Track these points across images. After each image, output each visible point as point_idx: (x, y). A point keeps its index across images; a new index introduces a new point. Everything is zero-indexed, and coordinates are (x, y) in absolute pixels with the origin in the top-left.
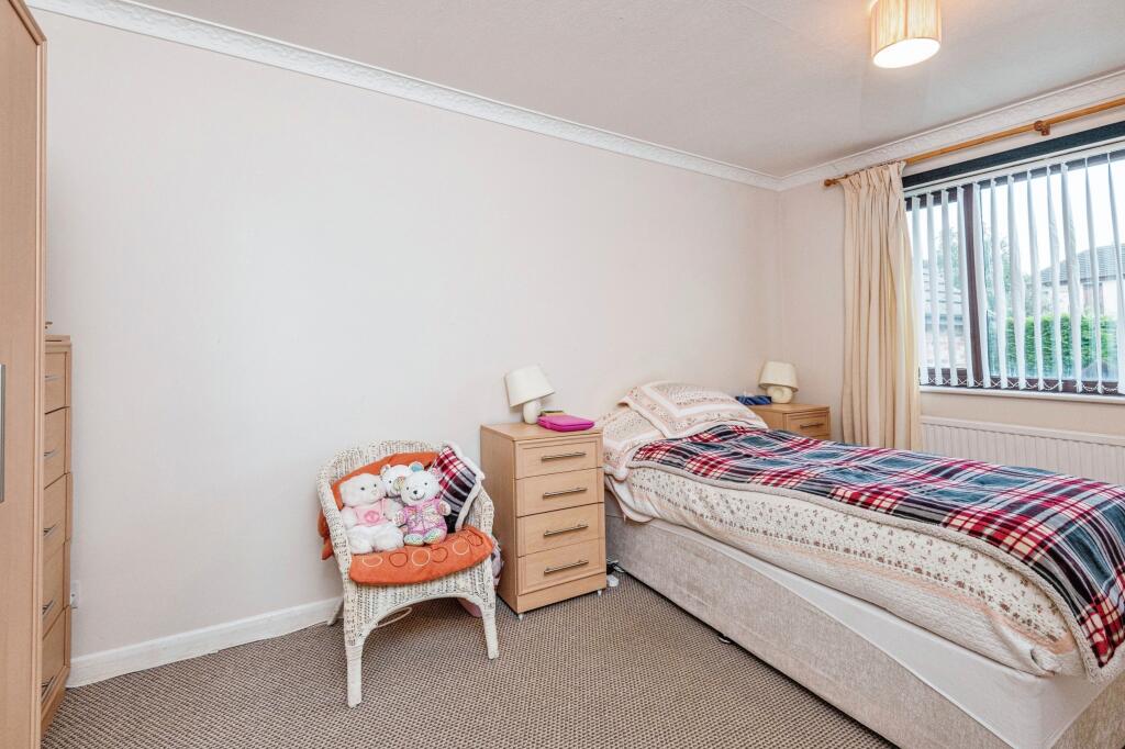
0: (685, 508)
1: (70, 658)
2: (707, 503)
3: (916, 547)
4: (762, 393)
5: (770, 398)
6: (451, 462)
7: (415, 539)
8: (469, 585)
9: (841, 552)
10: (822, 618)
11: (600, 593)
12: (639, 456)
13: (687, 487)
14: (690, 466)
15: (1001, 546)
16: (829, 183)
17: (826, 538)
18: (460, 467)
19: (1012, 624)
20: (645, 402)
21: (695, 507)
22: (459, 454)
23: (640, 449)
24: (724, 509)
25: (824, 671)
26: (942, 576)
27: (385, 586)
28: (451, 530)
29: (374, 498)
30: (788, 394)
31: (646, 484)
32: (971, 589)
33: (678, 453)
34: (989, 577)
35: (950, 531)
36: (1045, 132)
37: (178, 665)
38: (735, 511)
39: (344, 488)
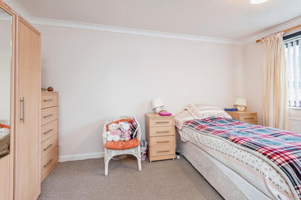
0: (193, 139)
1: (59, 156)
2: (198, 138)
3: (247, 156)
4: (235, 108)
5: (237, 109)
6: (133, 122)
7: (122, 139)
8: (134, 152)
9: (228, 156)
10: (224, 175)
11: (174, 159)
12: (185, 124)
13: (194, 133)
14: (196, 127)
15: (271, 159)
16: (257, 41)
17: (224, 151)
18: (135, 123)
19: (273, 185)
20: (192, 109)
21: (195, 139)
22: (136, 120)
23: (186, 122)
24: (202, 140)
25: (225, 190)
26: (253, 167)
27: (114, 149)
28: (132, 138)
29: (115, 129)
30: (243, 109)
31: (185, 131)
32: (260, 172)
33: (194, 124)
34: (266, 169)
35: (257, 153)
37: (78, 161)
38: (204, 141)
39: (109, 126)
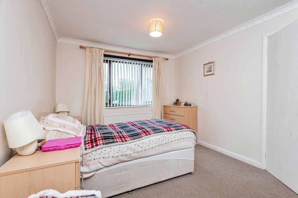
2: (131, 149)
16: (81, 47)
24: (138, 148)
36: (129, 56)
